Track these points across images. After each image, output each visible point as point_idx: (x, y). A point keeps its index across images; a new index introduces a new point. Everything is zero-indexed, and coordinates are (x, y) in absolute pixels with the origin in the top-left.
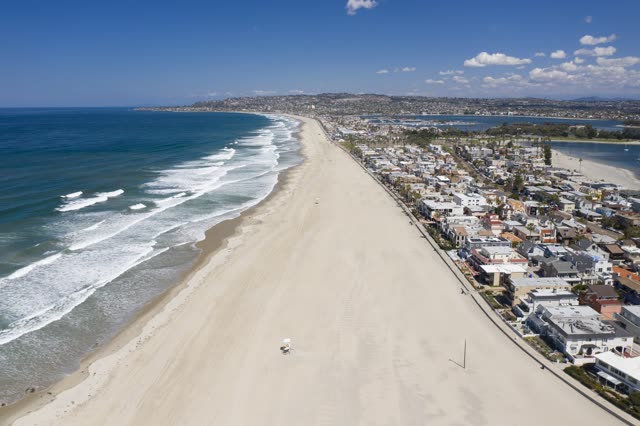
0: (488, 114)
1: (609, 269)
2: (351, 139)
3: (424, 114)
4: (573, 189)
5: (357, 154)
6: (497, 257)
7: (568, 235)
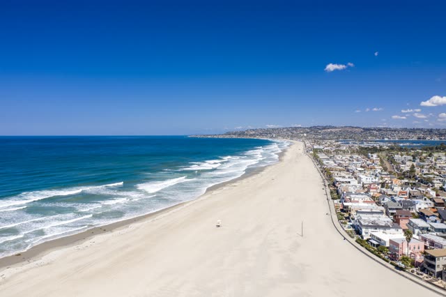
2: (316, 151)
3: (386, 139)
6: (356, 199)
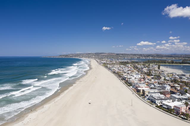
0: (144, 58)
1: (170, 89)
2: (105, 63)
3: (126, 58)
4: (164, 74)
5: (106, 67)
6: (142, 86)
7: (161, 83)
